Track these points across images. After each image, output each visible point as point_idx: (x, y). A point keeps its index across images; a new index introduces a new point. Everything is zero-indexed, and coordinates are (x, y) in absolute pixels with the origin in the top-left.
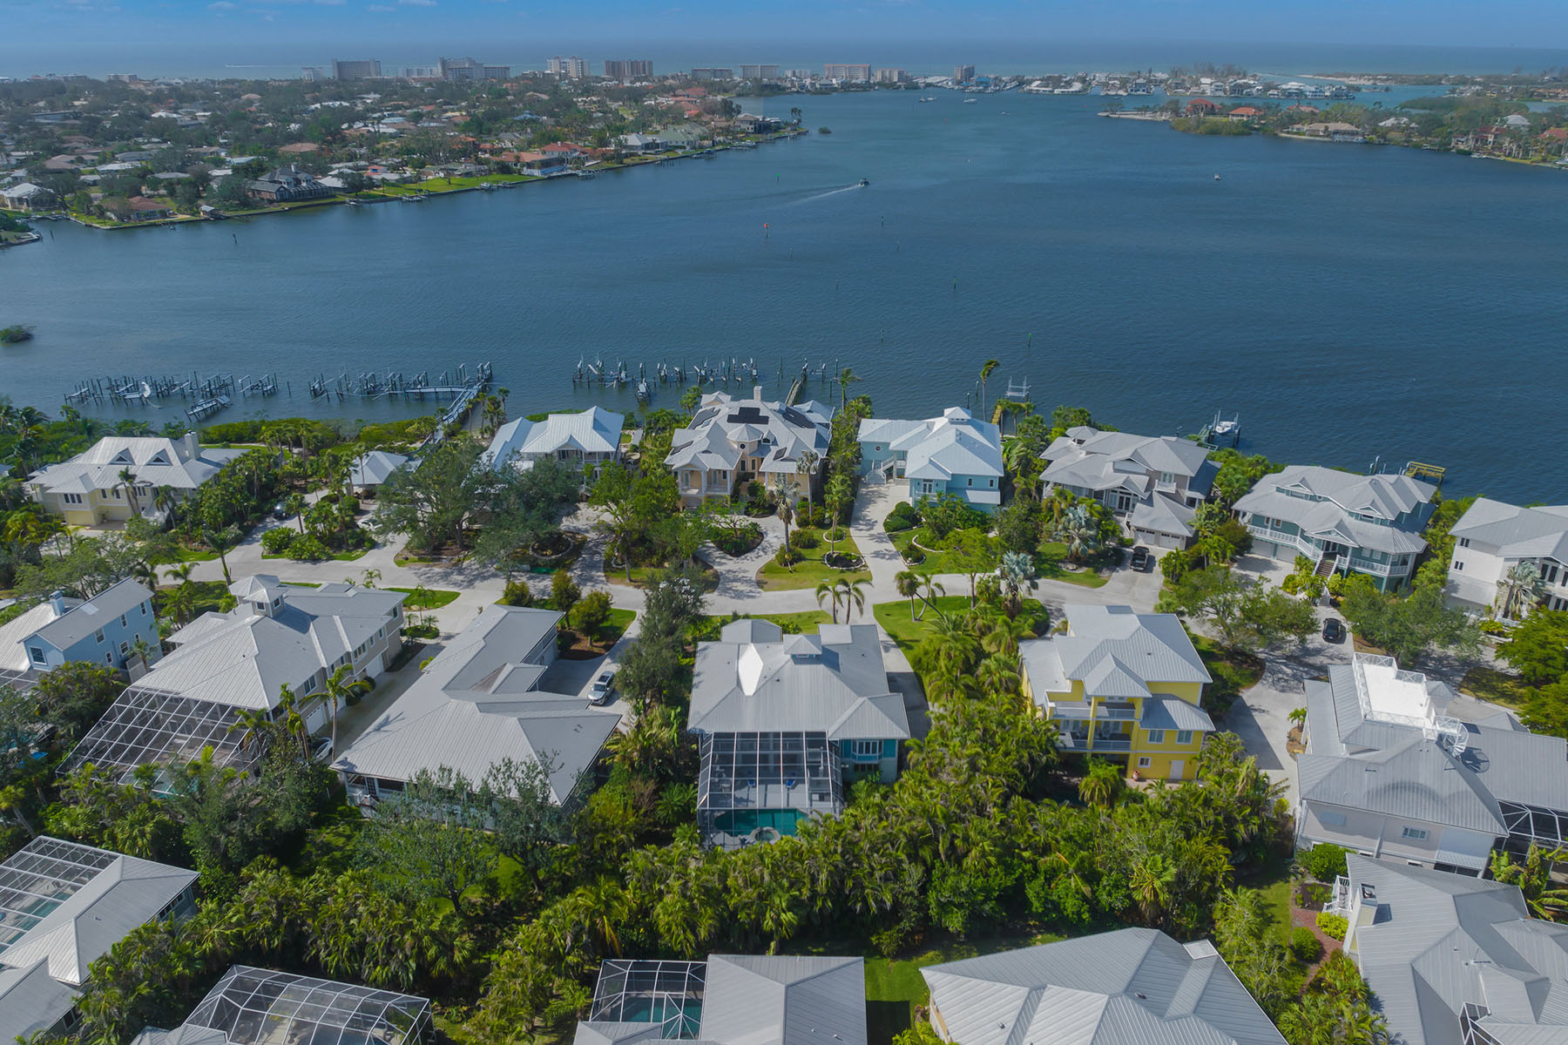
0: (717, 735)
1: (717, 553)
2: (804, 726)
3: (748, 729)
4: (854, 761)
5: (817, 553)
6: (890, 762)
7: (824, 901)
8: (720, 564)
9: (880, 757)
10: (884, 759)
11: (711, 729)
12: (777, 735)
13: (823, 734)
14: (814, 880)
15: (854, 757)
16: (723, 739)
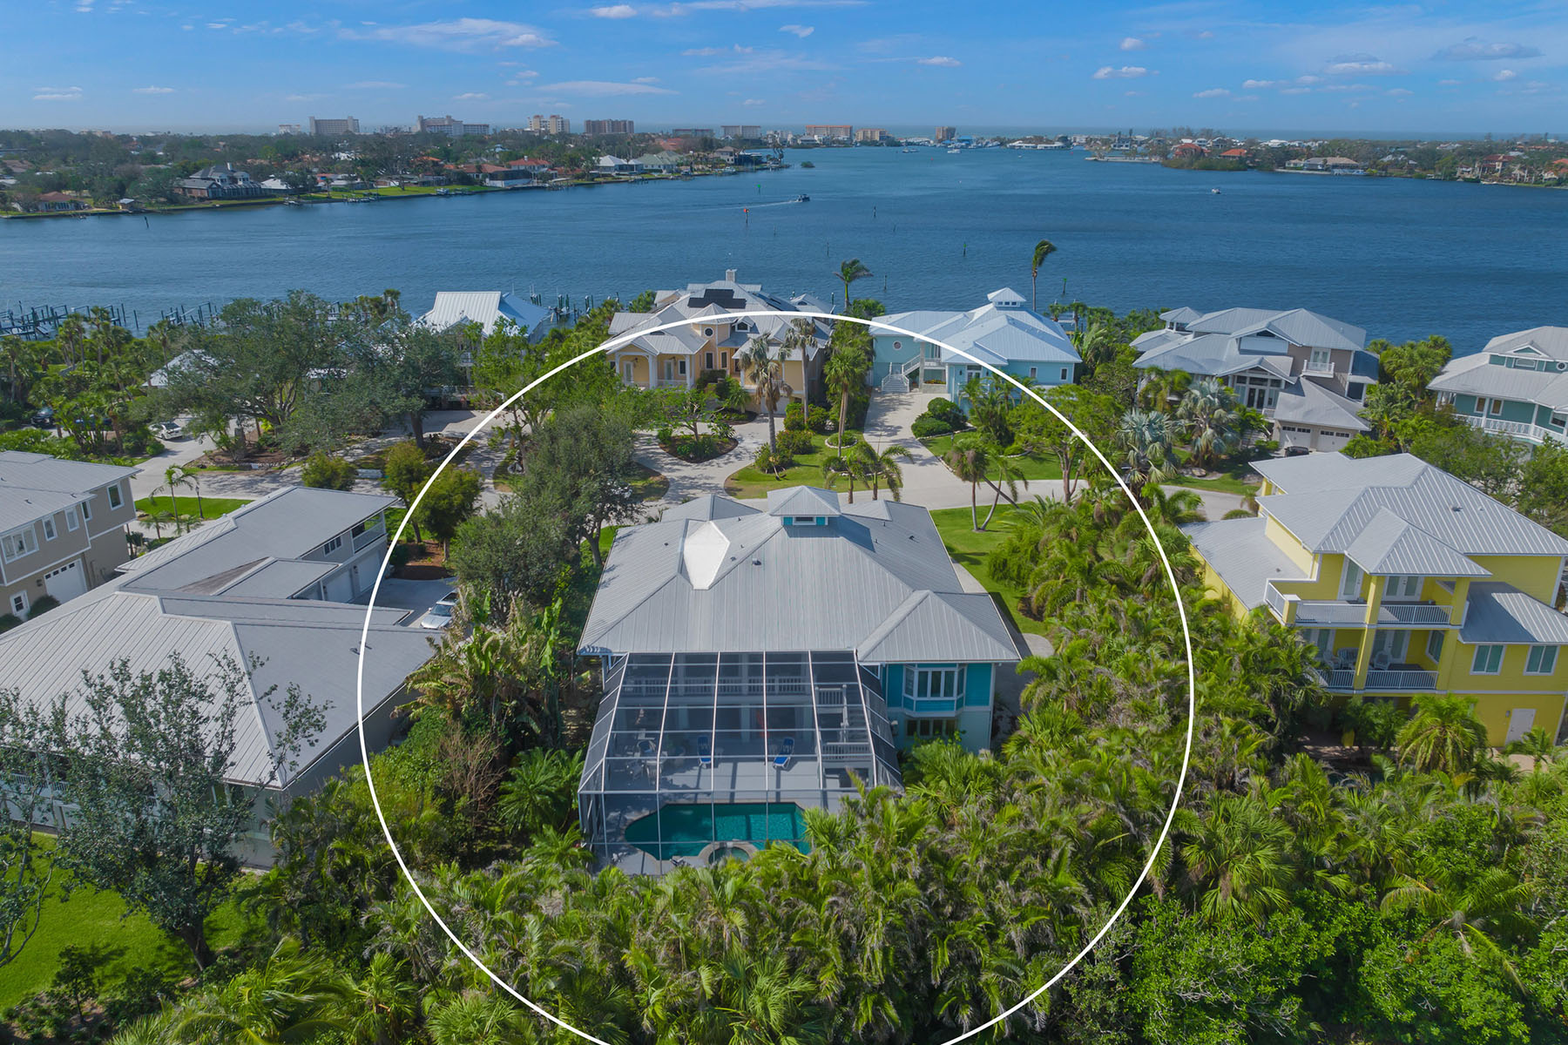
0: (633, 658)
1: (668, 460)
2: (809, 640)
3: (699, 644)
4: (908, 712)
5: (818, 459)
6: (979, 716)
7: (878, 1003)
8: (671, 470)
9: (960, 704)
10: (966, 709)
11: (624, 645)
12: (755, 657)
13: (849, 656)
14: (849, 946)
15: (909, 704)
16: (649, 667)
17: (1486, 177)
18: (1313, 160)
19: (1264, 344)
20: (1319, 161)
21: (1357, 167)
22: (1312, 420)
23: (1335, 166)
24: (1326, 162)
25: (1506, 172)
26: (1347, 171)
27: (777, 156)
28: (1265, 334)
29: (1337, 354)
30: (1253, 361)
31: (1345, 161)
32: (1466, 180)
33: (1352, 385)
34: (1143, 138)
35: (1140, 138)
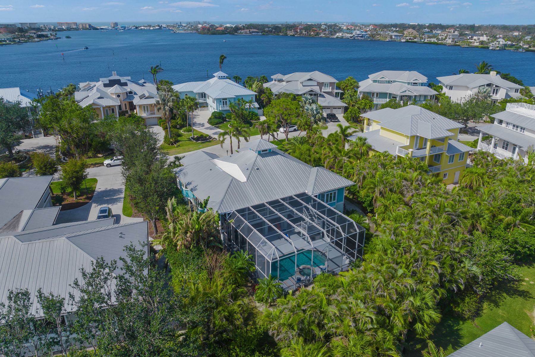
3: (256, 201)
5: (185, 138)
6: (341, 205)
9: (336, 202)
12: (277, 201)
17: (296, 34)
18: (246, 30)
19: (310, 83)
20: (248, 31)
21: (259, 32)
22: (331, 105)
23: (253, 32)
24: (250, 31)
25: (301, 33)
26: (257, 34)
27: (54, 34)
28: (310, 80)
29: (332, 84)
30: (308, 89)
31: (255, 30)
32: (291, 35)
33: (336, 93)
34: (185, 25)
35: (184, 25)
